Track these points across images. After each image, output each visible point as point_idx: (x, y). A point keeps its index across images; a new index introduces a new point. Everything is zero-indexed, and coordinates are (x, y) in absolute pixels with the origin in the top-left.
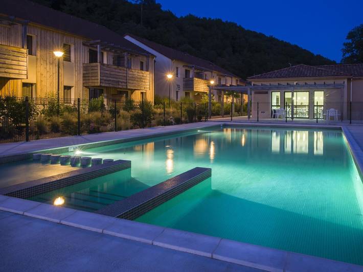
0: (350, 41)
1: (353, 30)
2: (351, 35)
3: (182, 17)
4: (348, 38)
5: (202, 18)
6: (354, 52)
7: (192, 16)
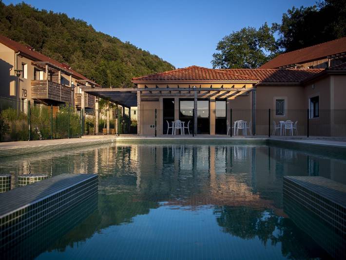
0: (220, 52)
1: (223, 39)
2: (221, 46)
3: (12, 5)
4: (218, 48)
5: (40, 10)
6: (225, 65)
7: (26, 5)
